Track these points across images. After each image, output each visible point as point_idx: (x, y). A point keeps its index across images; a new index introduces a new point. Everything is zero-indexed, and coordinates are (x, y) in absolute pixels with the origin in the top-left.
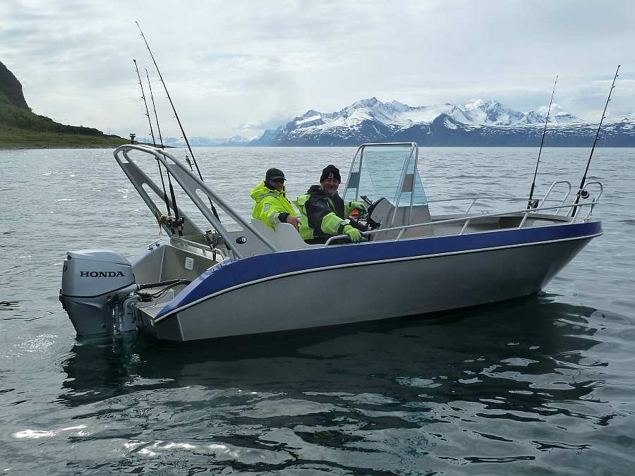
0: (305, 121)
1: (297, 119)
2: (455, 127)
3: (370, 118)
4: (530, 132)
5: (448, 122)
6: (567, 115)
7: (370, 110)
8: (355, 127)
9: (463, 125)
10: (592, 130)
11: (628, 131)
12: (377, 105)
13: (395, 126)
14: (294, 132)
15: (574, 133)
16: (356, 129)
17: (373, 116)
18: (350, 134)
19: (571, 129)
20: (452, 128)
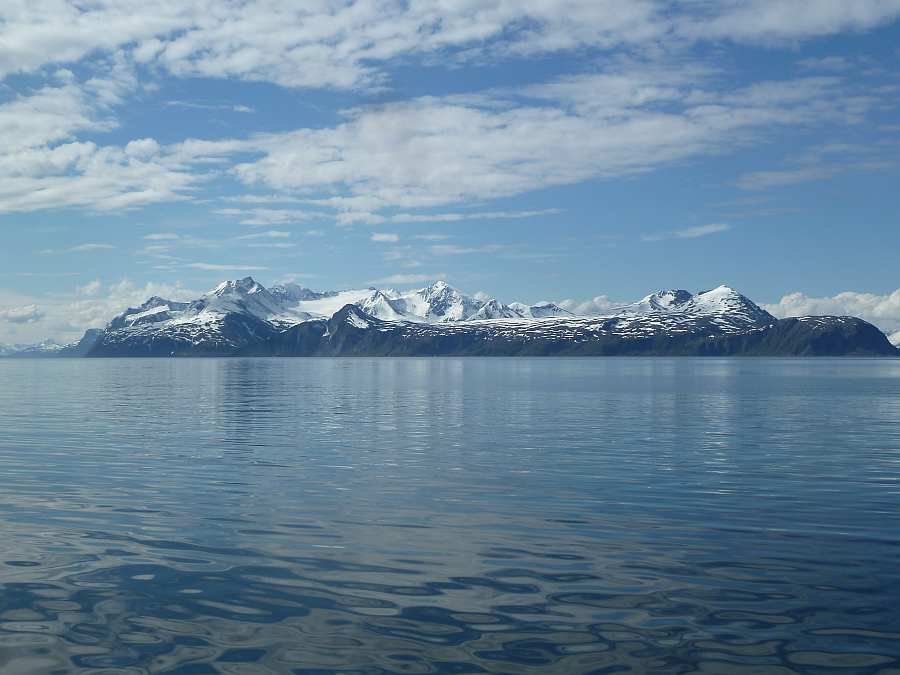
0: (144, 314)
1: (131, 311)
2: (365, 325)
3: (238, 310)
5: (354, 317)
6: (550, 307)
7: (240, 298)
8: (212, 326)
9: (379, 321)
10: (570, 329)
11: (619, 330)
12: (253, 290)
13: (281, 323)
16: (215, 327)
17: (245, 308)
18: (203, 336)
20: (358, 326)
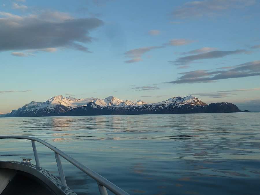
1: (27, 105)
2: (96, 107)
3: (59, 104)
4: (128, 109)
5: (93, 105)
8: (52, 108)
9: (99, 106)
10: (153, 107)
11: (167, 107)
13: (70, 107)
14: (25, 111)
15: (146, 109)
18: (50, 111)
19: (145, 107)
20: (95, 107)
